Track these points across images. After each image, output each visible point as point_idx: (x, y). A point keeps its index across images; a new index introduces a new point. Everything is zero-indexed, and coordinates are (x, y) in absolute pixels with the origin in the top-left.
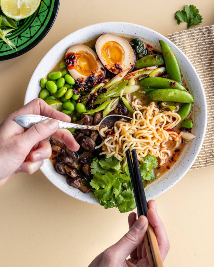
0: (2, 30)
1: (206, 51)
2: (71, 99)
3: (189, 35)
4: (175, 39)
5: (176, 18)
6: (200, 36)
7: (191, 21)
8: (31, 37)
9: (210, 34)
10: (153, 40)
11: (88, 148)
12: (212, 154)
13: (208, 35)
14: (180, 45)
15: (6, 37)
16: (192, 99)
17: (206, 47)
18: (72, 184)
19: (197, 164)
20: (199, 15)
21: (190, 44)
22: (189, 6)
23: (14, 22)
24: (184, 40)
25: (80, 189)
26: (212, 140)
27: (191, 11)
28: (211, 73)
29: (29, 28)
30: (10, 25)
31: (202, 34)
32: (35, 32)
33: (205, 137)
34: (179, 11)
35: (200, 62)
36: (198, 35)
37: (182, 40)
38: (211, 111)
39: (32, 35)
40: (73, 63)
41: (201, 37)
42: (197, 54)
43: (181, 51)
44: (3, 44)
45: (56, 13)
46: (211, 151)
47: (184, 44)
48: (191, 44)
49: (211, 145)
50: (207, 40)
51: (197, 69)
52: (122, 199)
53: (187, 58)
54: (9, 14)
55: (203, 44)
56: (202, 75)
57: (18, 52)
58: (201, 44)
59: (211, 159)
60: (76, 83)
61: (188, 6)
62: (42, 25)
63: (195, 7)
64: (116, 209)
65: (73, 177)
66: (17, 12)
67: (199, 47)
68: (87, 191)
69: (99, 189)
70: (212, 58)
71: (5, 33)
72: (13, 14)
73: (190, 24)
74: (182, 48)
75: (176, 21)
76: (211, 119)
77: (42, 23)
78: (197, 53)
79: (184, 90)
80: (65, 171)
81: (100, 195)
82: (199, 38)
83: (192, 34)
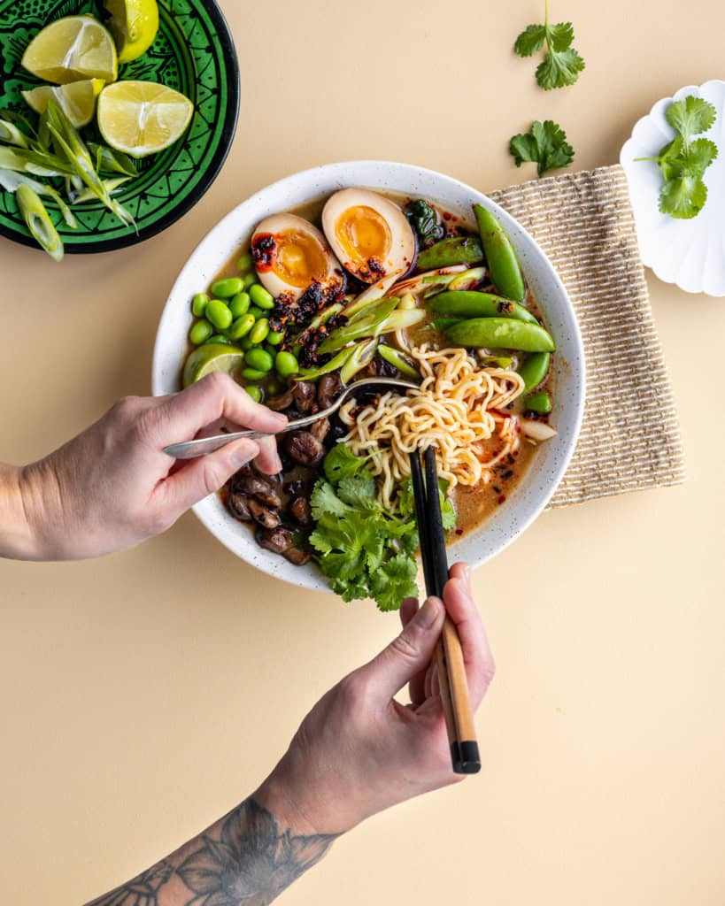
0: (102, 180)
1: (584, 230)
2: (265, 344)
3: (543, 193)
4: (508, 201)
5: (512, 150)
6: (568, 195)
7: (548, 159)
8: (171, 197)
9: (592, 191)
10: (458, 204)
11: (305, 458)
12: (597, 472)
13: (588, 191)
14: (520, 215)
15: (112, 197)
16: (551, 344)
17: (584, 221)
18: (268, 544)
19: (562, 497)
20: (567, 144)
21: (545, 212)
22: (542, 123)
23: (130, 160)
24: (531, 202)
25: (286, 555)
26: (596, 440)
27: (546, 135)
28: (594, 283)
29: (164, 177)
30: (121, 169)
31: (573, 191)
32: (181, 184)
33: (581, 434)
34: (519, 135)
35: (568, 256)
36: (564, 192)
37: (527, 203)
38: (595, 370)
39: (173, 192)
40: (269, 258)
41: (572, 198)
42: (563, 237)
43: (524, 230)
44: (104, 214)
45: (229, 139)
46: (595, 466)
47: (531, 214)
48: (548, 214)
49: (595, 451)
50: (586, 205)
51: (561, 273)
52: (385, 578)
53: (538, 246)
54: (119, 142)
55: (575, 212)
56: (573, 287)
57: (139, 231)
58: (571, 213)
59: (594, 484)
60: (276, 304)
61: (540, 123)
63: (558, 126)
64: (370, 604)
65: (269, 526)
66: (137, 138)
67: (567, 220)
68: (302, 559)
69: (331, 552)
70: (598, 247)
71: (110, 186)
72: (127, 143)
73: (545, 165)
74: (527, 222)
75: (512, 160)
76: (594, 390)
77: (196, 164)
78: (561, 234)
79: (531, 322)
80: (250, 512)
81: (334, 567)
82: (566, 199)
83: (550, 189)
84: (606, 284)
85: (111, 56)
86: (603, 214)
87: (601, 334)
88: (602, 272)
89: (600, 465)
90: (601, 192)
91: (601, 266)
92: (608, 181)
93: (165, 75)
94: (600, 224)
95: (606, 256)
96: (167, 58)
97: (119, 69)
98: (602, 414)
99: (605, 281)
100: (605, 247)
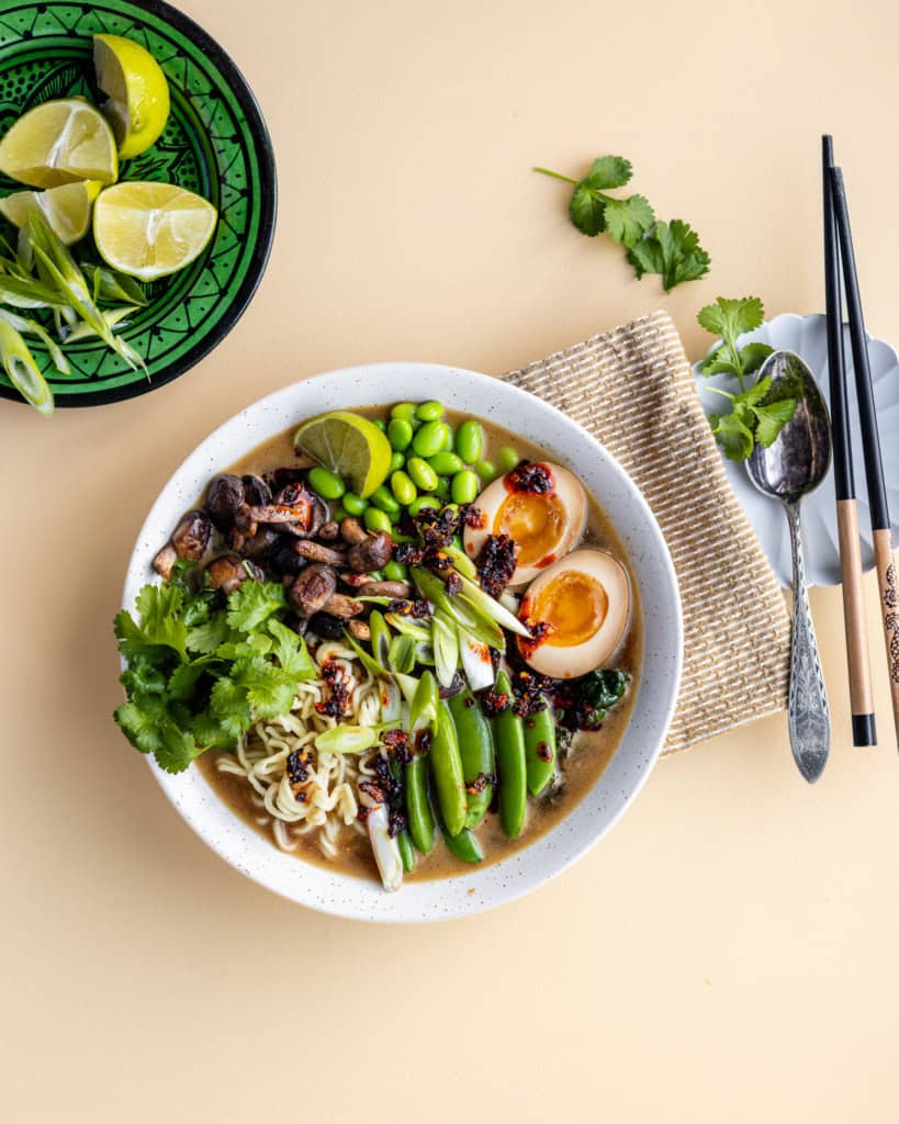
0: (102, 311)
4: (532, 384)
6: (604, 361)
8: (191, 331)
9: (634, 349)
12: (700, 706)
13: (629, 350)
15: (115, 333)
17: (630, 390)
23: (136, 284)
24: (560, 381)
28: (657, 466)
29: (182, 305)
30: (125, 296)
31: (611, 354)
32: (203, 314)
35: (618, 437)
36: (600, 359)
39: (194, 325)
41: (611, 363)
42: (608, 416)
44: (104, 356)
45: (264, 255)
46: (696, 699)
47: (562, 395)
48: (585, 390)
49: (694, 680)
50: (629, 368)
54: (121, 262)
55: (618, 381)
56: (633, 474)
57: (152, 376)
58: (612, 383)
62: (223, 292)
66: (145, 255)
67: (610, 393)
70: (653, 419)
71: (112, 319)
72: (132, 262)
77: (223, 286)
82: (603, 366)
83: (582, 358)
84: (670, 465)
85: (109, 150)
86: (653, 376)
87: (676, 529)
88: (664, 449)
89: (703, 696)
90: (646, 348)
91: (662, 442)
92: (653, 332)
93: (179, 173)
94: (652, 390)
95: (665, 429)
96: (181, 151)
97: (119, 168)
98: (695, 630)
99: (669, 461)
100: (662, 416)
